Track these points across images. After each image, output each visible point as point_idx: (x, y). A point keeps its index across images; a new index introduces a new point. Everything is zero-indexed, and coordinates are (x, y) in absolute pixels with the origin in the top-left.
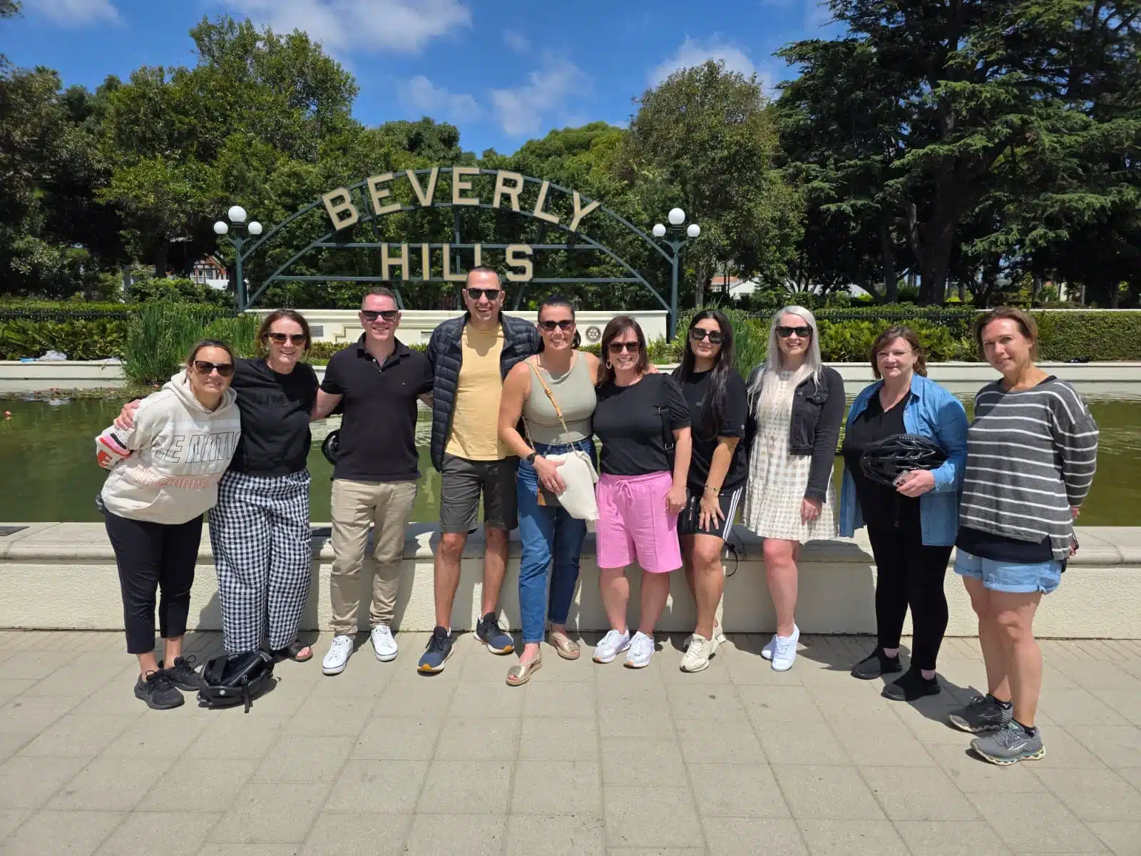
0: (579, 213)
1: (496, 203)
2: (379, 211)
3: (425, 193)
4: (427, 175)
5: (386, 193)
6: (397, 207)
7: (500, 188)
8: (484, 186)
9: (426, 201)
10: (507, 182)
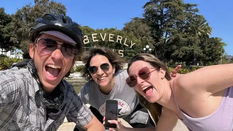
0: (132, 45)
1: (117, 42)
2: (94, 41)
3: (103, 38)
4: (104, 35)
5: (95, 37)
6: (98, 40)
7: (118, 39)
8: (115, 38)
9: (103, 40)
10: (120, 38)
